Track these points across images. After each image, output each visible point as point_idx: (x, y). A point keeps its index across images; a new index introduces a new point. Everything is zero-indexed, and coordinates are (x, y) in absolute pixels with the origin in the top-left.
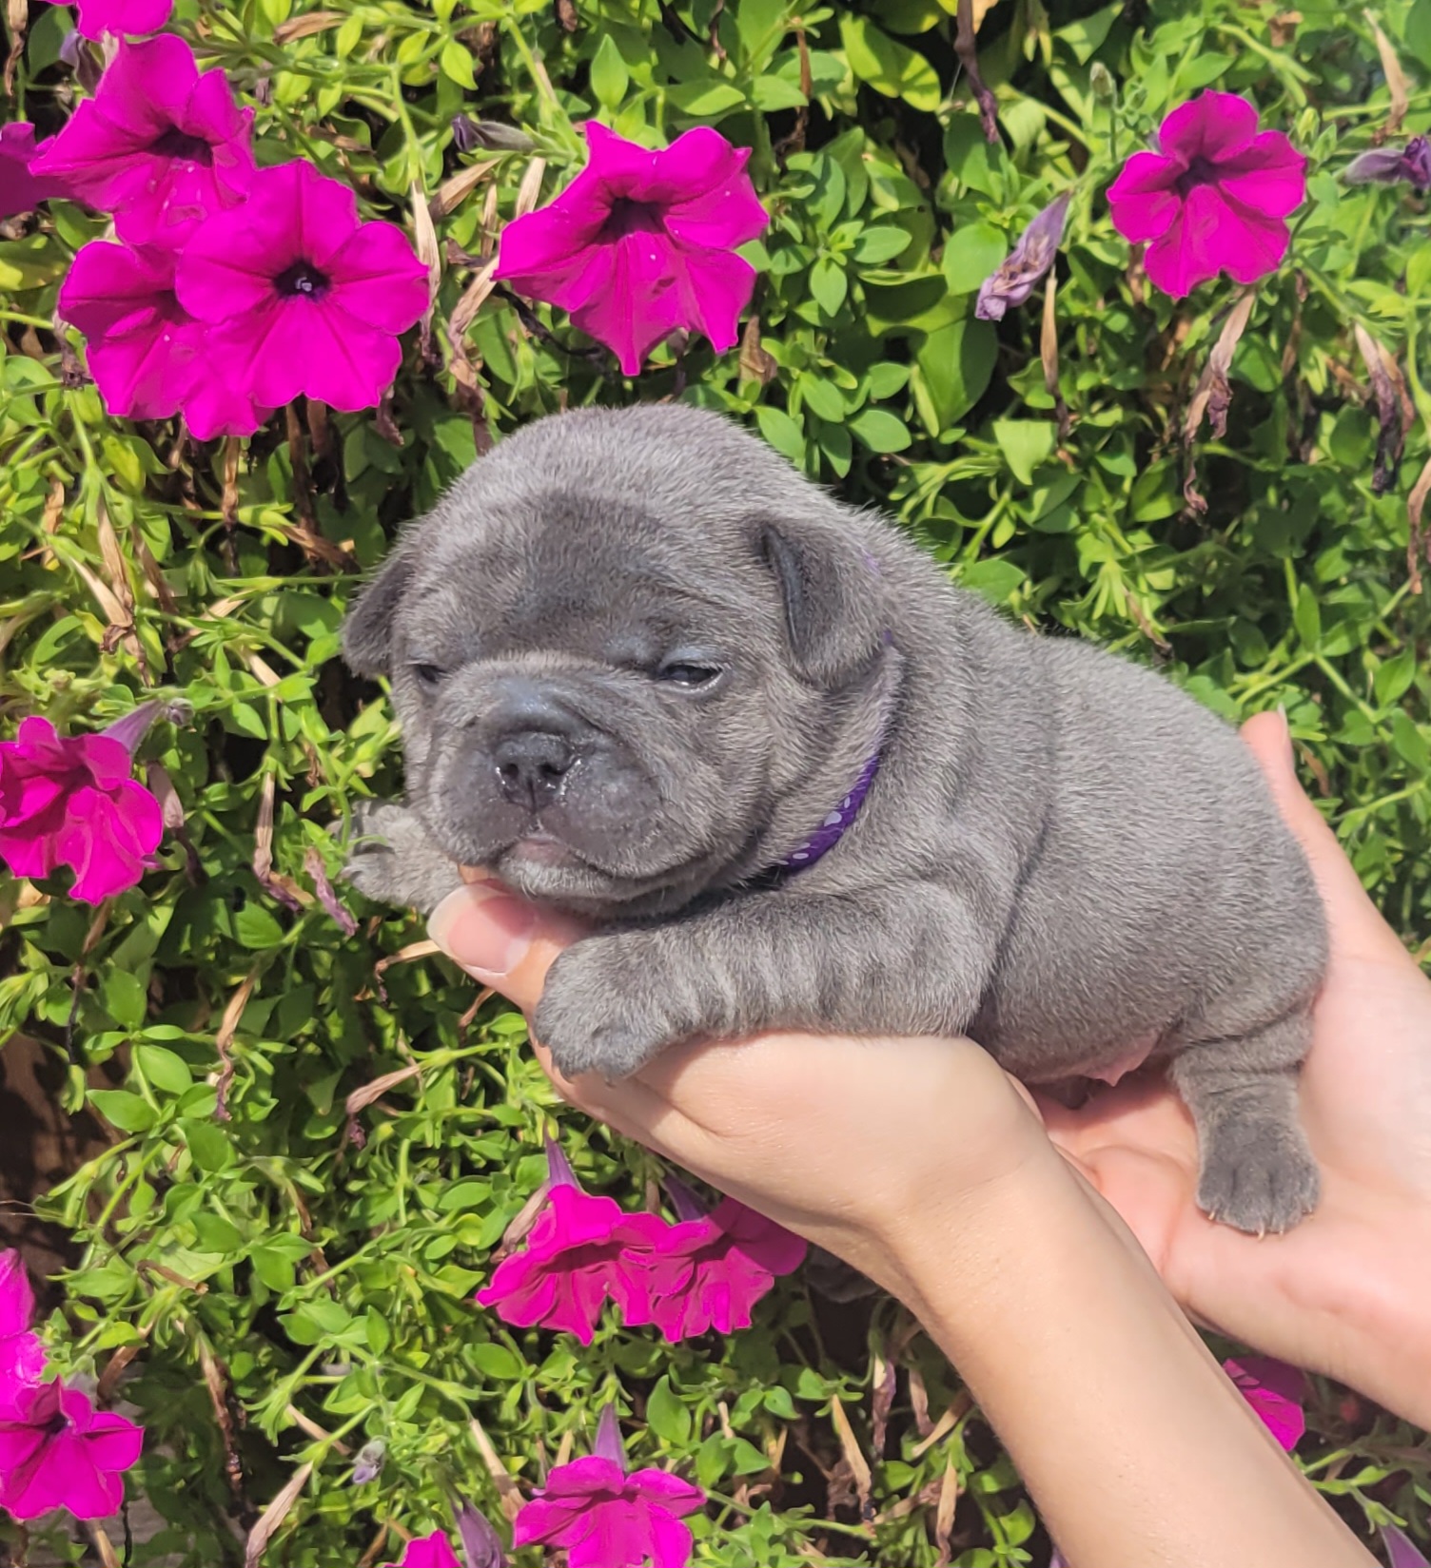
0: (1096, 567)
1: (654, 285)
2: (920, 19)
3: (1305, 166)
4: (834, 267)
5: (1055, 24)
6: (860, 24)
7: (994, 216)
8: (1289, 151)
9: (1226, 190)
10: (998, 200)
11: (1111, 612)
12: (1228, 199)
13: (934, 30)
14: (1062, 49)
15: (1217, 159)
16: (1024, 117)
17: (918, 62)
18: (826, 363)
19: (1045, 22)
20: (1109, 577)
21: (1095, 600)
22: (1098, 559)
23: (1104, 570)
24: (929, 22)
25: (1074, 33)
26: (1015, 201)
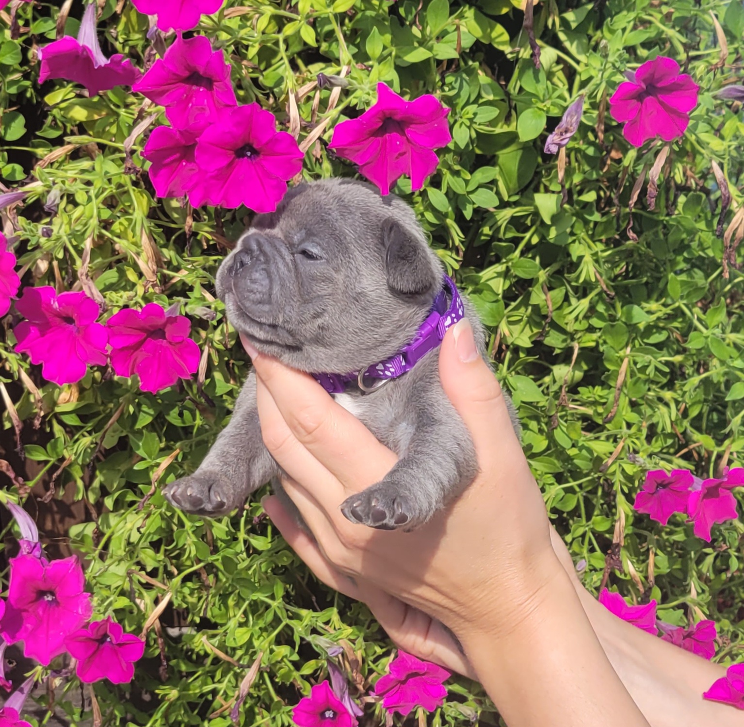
0: (581, 258)
1: (396, 155)
2: (501, 10)
3: (699, 90)
4: (463, 126)
5: (561, 12)
6: (472, 11)
7: (540, 105)
8: (691, 83)
9: (661, 99)
10: (542, 98)
11: (588, 278)
12: (661, 103)
13: (507, 14)
14: (565, 23)
15: (659, 85)
16: (548, 55)
17: (499, 29)
18: (457, 167)
19: (557, 11)
20: (587, 263)
21: (581, 272)
22: (582, 254)
23: (585, 259)
24: (505, 11)
25: (570, 16)
26: (550, 98)
